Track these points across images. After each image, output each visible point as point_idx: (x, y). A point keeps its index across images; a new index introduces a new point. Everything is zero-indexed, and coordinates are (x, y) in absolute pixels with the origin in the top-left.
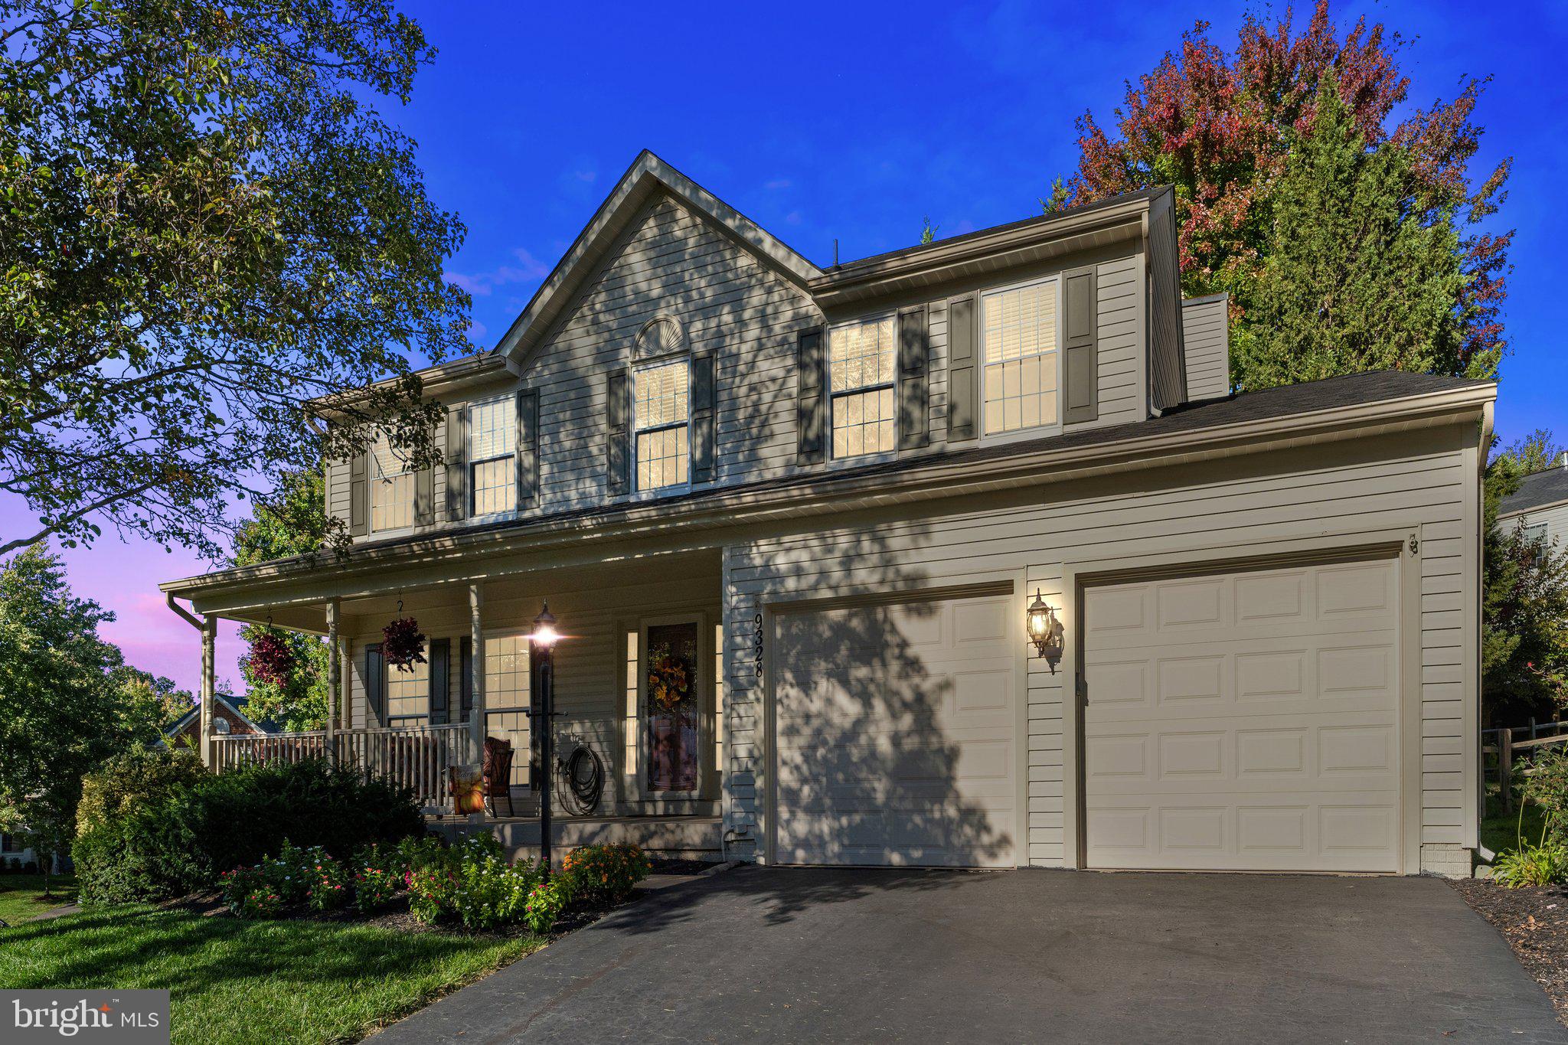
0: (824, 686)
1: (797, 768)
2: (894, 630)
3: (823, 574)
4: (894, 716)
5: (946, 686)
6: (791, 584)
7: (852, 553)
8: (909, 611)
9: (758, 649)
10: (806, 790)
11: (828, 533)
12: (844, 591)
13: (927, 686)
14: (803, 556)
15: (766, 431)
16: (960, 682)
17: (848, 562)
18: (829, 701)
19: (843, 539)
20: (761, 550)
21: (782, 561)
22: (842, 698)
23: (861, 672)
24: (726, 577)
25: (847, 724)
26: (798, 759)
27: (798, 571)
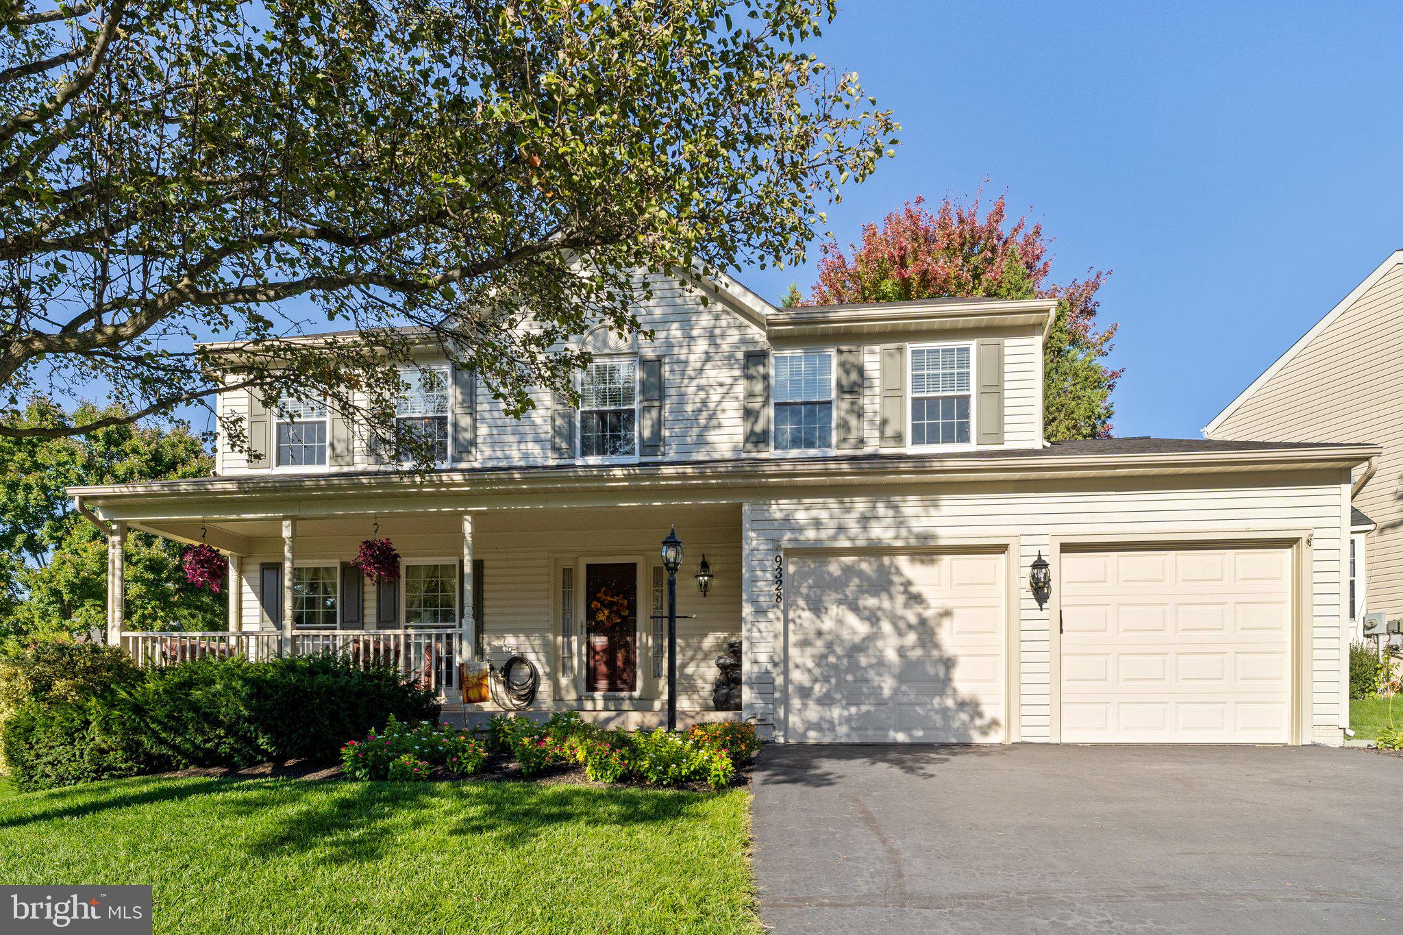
0: (834, 610)
1: (809, 671)
2: (898, 572)
3: (841, 529)
4: (901, 634)
5: (947, 614)
6: (811, 534)
7: (869, 515)
8: (912, 561)
9: (779, 580)
10: (817, 687)
11: (847, 500)
12: (861, 543)
13: (929, 614)
14: (823, 515)
15: (714, 422)
16: (956, 612)
17: (864, 520)
18: (840, 622)
19: (860, 504)
20: (779, 508)
21: (801, 516)
22: (852, 619)
23: (871, 602)
24: (746, 525)
25: (857, 639)
26: (810, 664)
27: (817, 524)
